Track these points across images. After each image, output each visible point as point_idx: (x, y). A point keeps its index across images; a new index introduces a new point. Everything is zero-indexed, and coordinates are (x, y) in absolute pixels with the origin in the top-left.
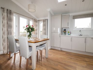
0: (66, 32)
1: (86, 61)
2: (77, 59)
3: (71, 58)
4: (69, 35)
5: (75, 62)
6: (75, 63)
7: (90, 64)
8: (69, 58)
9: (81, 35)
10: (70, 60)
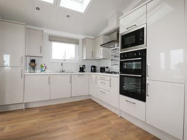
0: (36, 65)
1: (75, 111)
2: (63, 112)
3: (53, 116)
4: (42, 71)
5: (63, 119)
6: (62, 121)
7: (81, 113)
8: (51, 116)
9: (63, 71)
10: (52, 119)
